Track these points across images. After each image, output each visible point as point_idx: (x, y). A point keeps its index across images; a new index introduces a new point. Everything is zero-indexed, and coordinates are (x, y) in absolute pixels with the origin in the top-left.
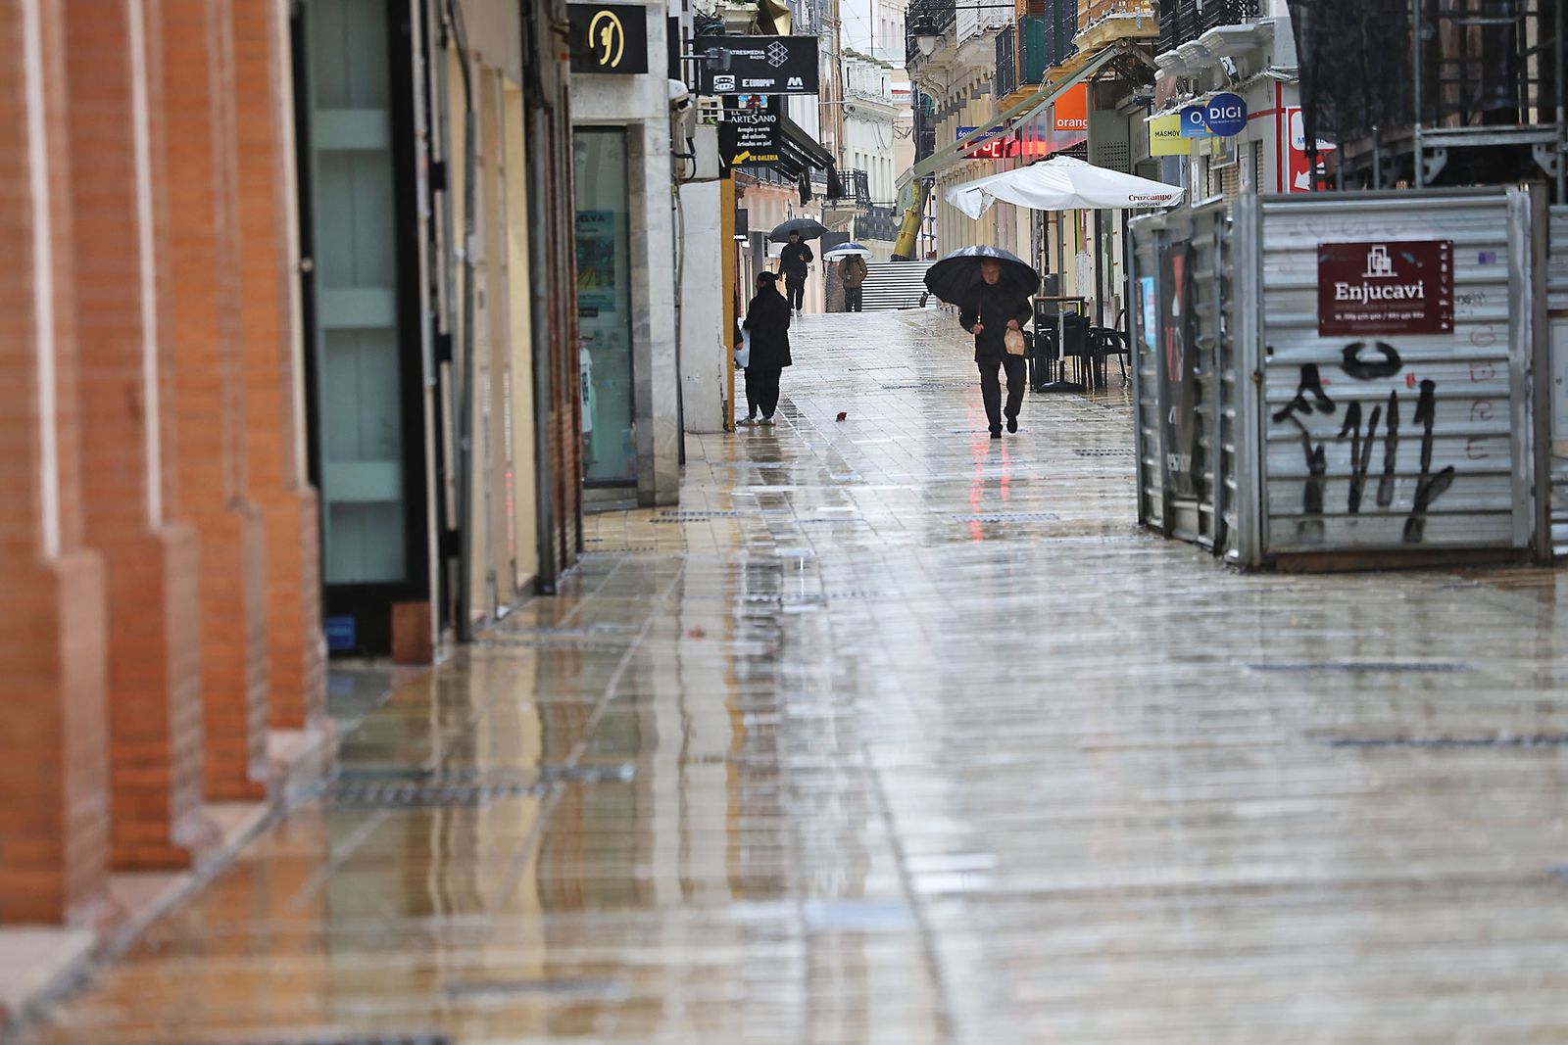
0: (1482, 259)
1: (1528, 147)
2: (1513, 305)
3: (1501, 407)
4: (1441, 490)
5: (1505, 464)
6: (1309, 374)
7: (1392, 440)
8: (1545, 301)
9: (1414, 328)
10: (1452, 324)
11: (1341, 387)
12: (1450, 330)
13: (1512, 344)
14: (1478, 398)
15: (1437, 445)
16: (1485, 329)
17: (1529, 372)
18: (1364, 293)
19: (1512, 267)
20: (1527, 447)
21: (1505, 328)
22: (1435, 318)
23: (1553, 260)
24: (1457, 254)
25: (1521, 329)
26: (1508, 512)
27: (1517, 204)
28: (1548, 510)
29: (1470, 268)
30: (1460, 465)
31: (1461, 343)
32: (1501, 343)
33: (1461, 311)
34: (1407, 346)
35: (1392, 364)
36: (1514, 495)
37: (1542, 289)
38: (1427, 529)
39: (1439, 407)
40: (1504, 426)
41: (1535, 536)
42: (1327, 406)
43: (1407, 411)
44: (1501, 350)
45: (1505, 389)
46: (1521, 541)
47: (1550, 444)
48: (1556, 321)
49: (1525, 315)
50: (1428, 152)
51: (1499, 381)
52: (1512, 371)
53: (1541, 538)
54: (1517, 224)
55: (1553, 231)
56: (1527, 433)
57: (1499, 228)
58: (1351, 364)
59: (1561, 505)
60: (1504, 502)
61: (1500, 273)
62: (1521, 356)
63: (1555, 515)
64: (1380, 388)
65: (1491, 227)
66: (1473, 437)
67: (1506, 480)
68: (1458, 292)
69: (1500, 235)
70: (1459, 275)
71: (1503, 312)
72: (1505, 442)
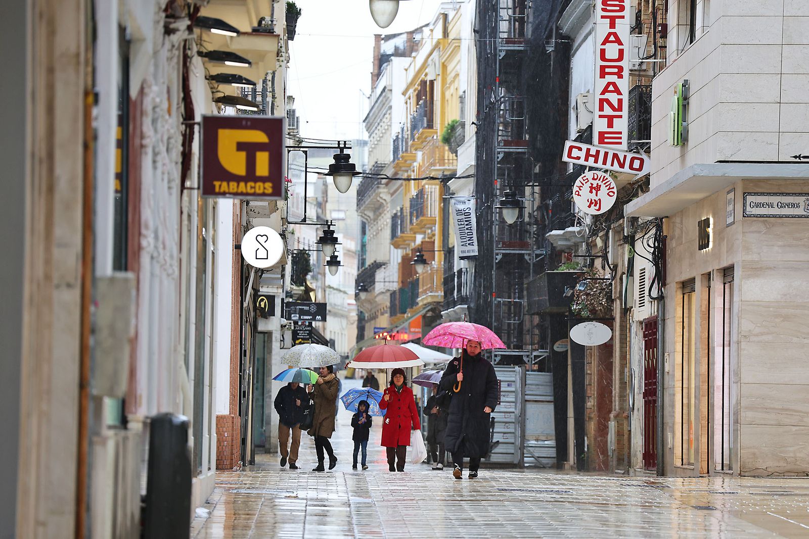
0: (508, 385)
1: (522, 355)
2: (516, 398)
3: (512, 426)
4: (496, 447)
5: (512, 441)
8: (525, 398)
10: (500, 402)
12: (500, 404)
13: (516, 409)
14: (506, 423)
15: (495, 434)
16: (509, 404)
17: (520, 416)
19: (516, 387)
20: (518, 437)
21: (514, 404)
23: (527, 386)
24: (502, 383)
25: (518, 405)
26: (513, 454)
27: (518, 371)
28: (523, 454)
29: (505, 387)
30: (501, 441)
31: (503, 407)
32: (513, 408)
33: (502, 399)
36: (515, 449)
37: (524, 394)
38: (491, 457)
39: (496, 424)
40: (513, 431)
41: (520, 460)
44: (513, 410)
45: (514, 421)
46: (516, 462)
47: (525, 436)
48: (528, 403)
49: (519, 401)
50: (496, 356)
51: (512, 418)
52: (515, 416)
53: (521, 461)
54: (518, 376)
55: (527, 379)
56: (519, 433)
57: (513, 377)
59: (527, 452)
60: (512, 451)
61: (513, 389)
62: (518, 412)
63: (525, 455)
65: (511, 377)
66: (505, 433)
67: (513, 445)
68: (502, 394)
69: (513, 379)
70: (502, 389)
71: (513, 400)
72: (512, 435)
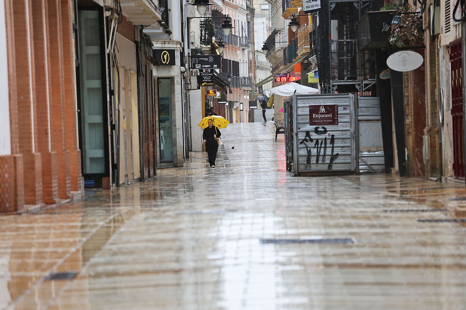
0: (344, 109)
1: (355, 84)
2: (351, 119)
3: (348, 141)
4: (336, 158)
5: (349, 153)
6: (308, 133)
7: (325, 147)
8: (358, 118)
9: (330, 124)
10: (338, 123)
11: (314, 136)
12: (338, 124)
13: (351, 127)
14: (344, 139)
15: (335, 149)
16: (345, 124)
17: (354, 133)
18: (319, 116)
19: (350, 110)
20: (354, 149)
21: (349, 124)
22: (334, 121)
23: (359, 109)
24: (339, 108)
25: (352, 124)
26: (350, 163)
27: (351, 97)
28: (359, 163)
29: (342, 111)
30: (340, 153)
31: (340, 127)
32: (348, 127)
33: (340, 120)
34: (328, 127)
35: (325, 131)
36: (351, 160)
37: (357, 115)
38: (333, 167)
39: (335, 140)
40: (349, 145)
41: (356, 168)
42: (312, 140)
43: (328, 141)
44: (348, 128)
45: (350, 137)
46: (353, 169)
47: (359, 149)
48: (360, 122)
49: (353, 121)
50: (333, 86)
51: (348, 135)
52: (351, 133)
53: (357, 169)
54: (351, 101)
55: (359, 103)
56: (354, 146)
57: (348, 102)
58: (316, 131)
59: (362, 161)
60: (349, 161)
61: (348, 112)
62: (352, 130)
63: (360, 164)
64: (323, 136)
65: (346, 102)
66: (342, 147)
67: (349, 156)
68: (339, 116)
69: (348, 104)
70: (339, 112)
71: (349, 120)
72: (349, 148)
